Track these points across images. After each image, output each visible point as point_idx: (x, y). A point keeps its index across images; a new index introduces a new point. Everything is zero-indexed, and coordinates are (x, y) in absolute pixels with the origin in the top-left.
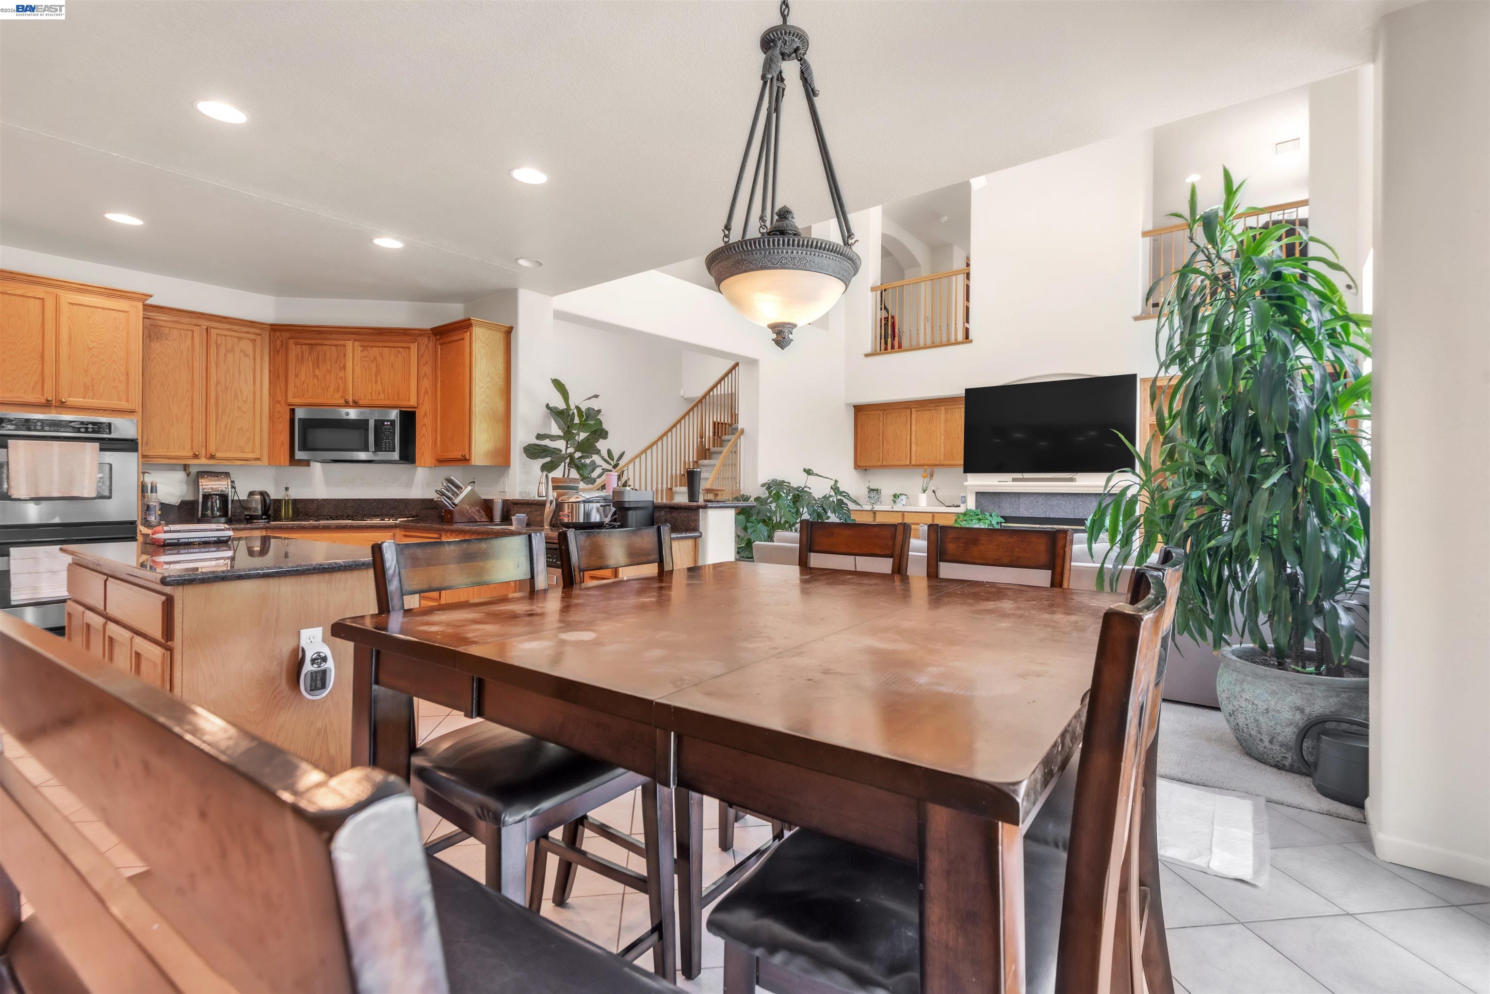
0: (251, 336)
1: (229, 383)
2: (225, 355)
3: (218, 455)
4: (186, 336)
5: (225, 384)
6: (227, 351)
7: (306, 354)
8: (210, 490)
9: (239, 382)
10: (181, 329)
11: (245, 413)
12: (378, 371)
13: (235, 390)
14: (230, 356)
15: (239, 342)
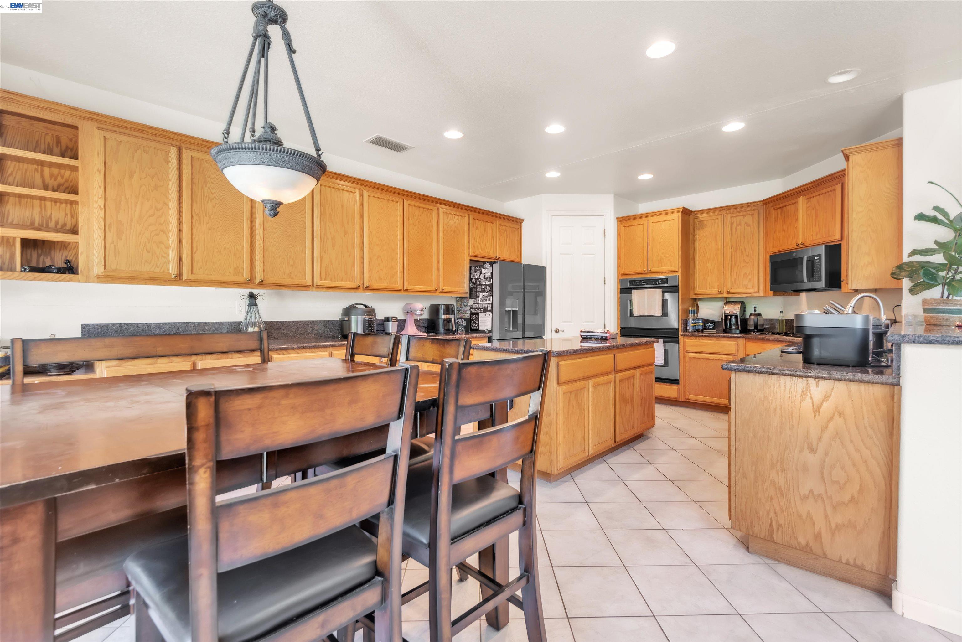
0: (751, 212)
1: (738, 246)
2: (736, 229)
3: (732, 291)
4: (715, 223)
5: (736, 247)
6: (737, 226)
7: (779, 216)
8: (728, 313)
9: (744, 244)
10: (712, 220)
11: (747, 263)
12: (817, 216)
13: (742, 249)
14: (739, 228)
15: (744, 218)
